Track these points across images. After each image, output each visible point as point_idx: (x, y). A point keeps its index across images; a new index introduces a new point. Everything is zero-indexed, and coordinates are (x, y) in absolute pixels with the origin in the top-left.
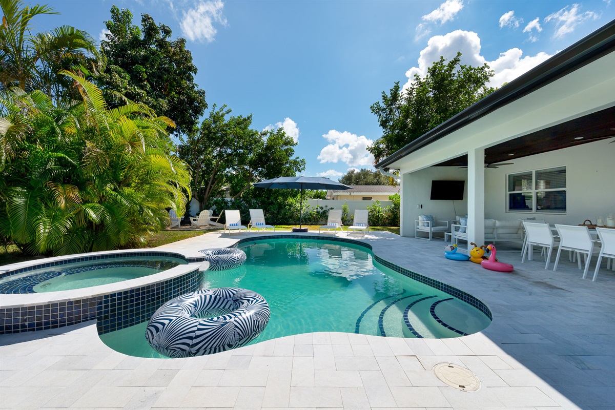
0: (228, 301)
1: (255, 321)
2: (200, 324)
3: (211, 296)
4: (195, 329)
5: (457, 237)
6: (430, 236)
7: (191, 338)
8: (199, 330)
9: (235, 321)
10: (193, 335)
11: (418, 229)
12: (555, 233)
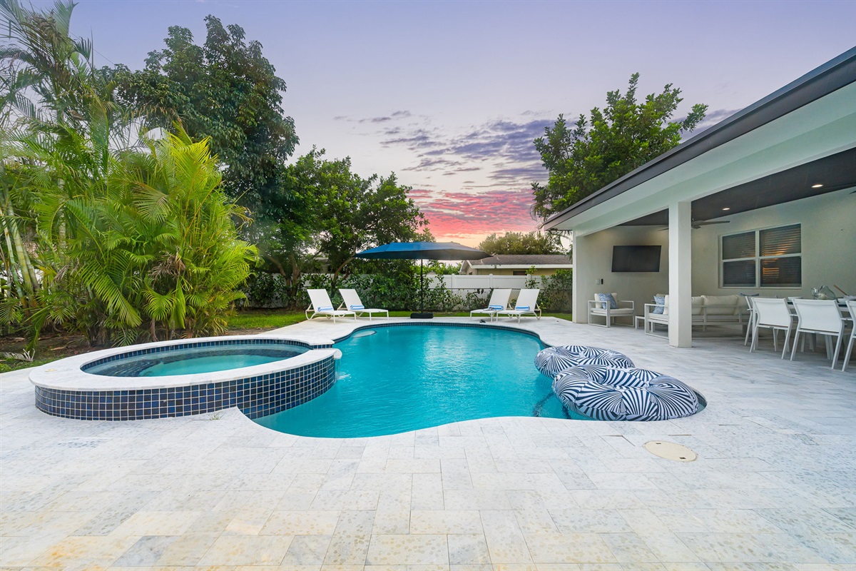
0: (644, 384)
1: (653, 404)
2: (589, 383)
3: (625, 374)
4: (583, 385)
5: (652, 321)
6: (608, 321)
7: (577, 392)
8: (585, 387)
9: (625, 392)
10: (579, 389)
11: (592, 312)
12: (793, 311)
